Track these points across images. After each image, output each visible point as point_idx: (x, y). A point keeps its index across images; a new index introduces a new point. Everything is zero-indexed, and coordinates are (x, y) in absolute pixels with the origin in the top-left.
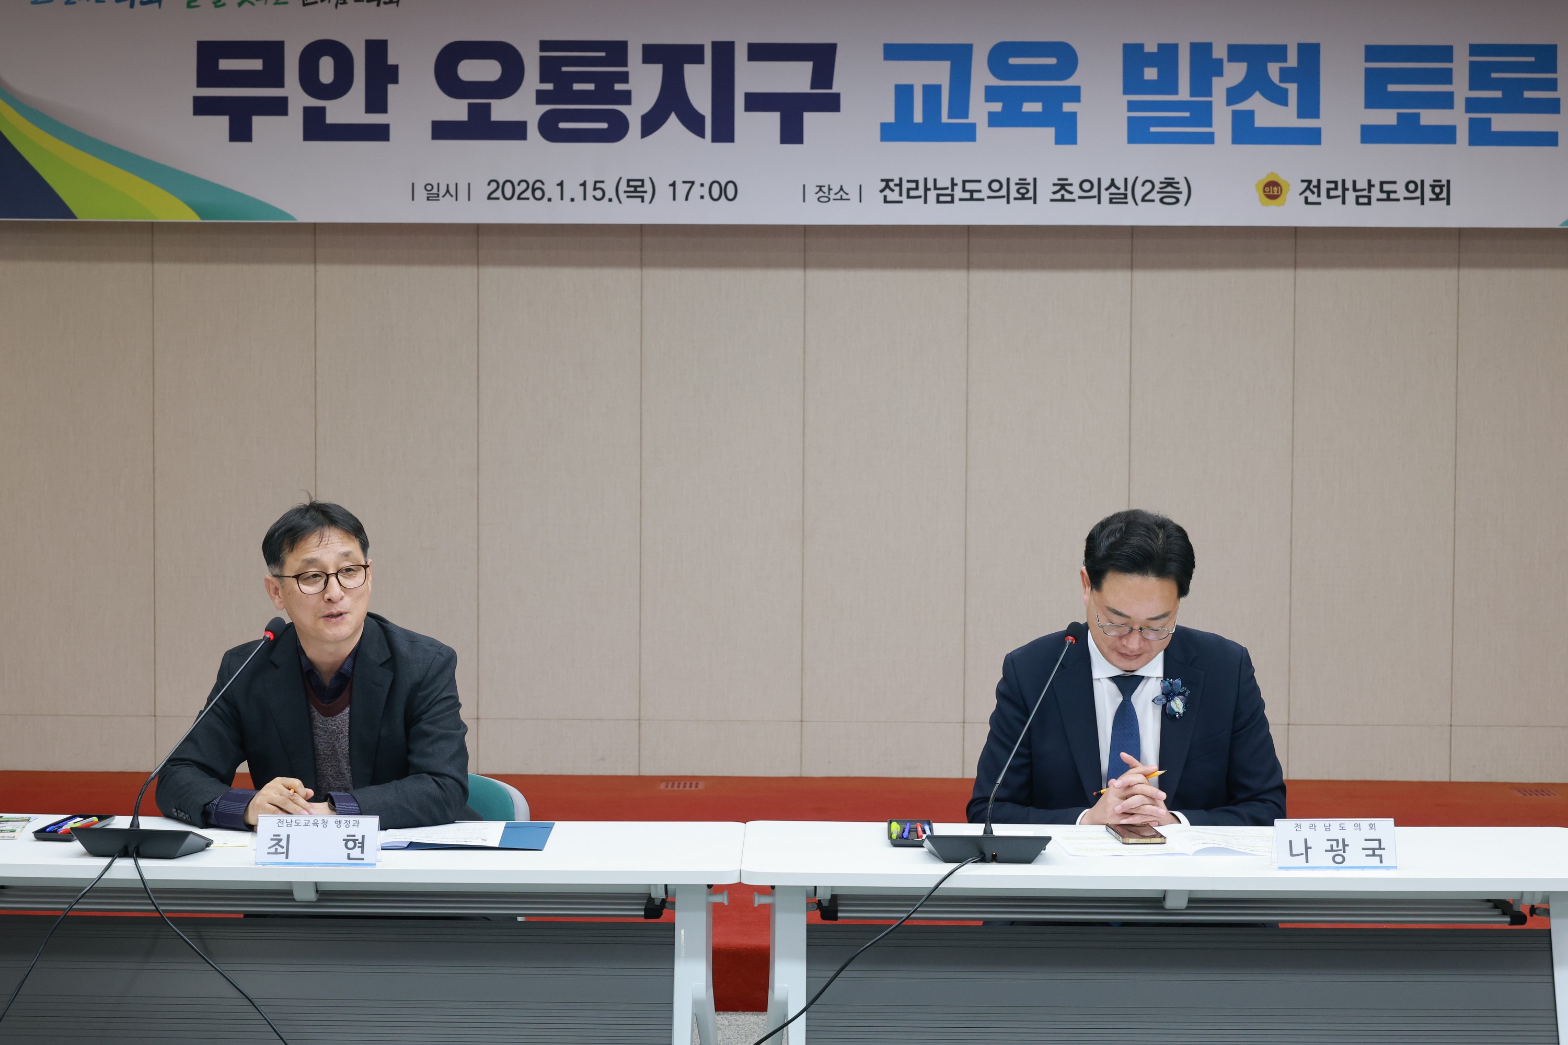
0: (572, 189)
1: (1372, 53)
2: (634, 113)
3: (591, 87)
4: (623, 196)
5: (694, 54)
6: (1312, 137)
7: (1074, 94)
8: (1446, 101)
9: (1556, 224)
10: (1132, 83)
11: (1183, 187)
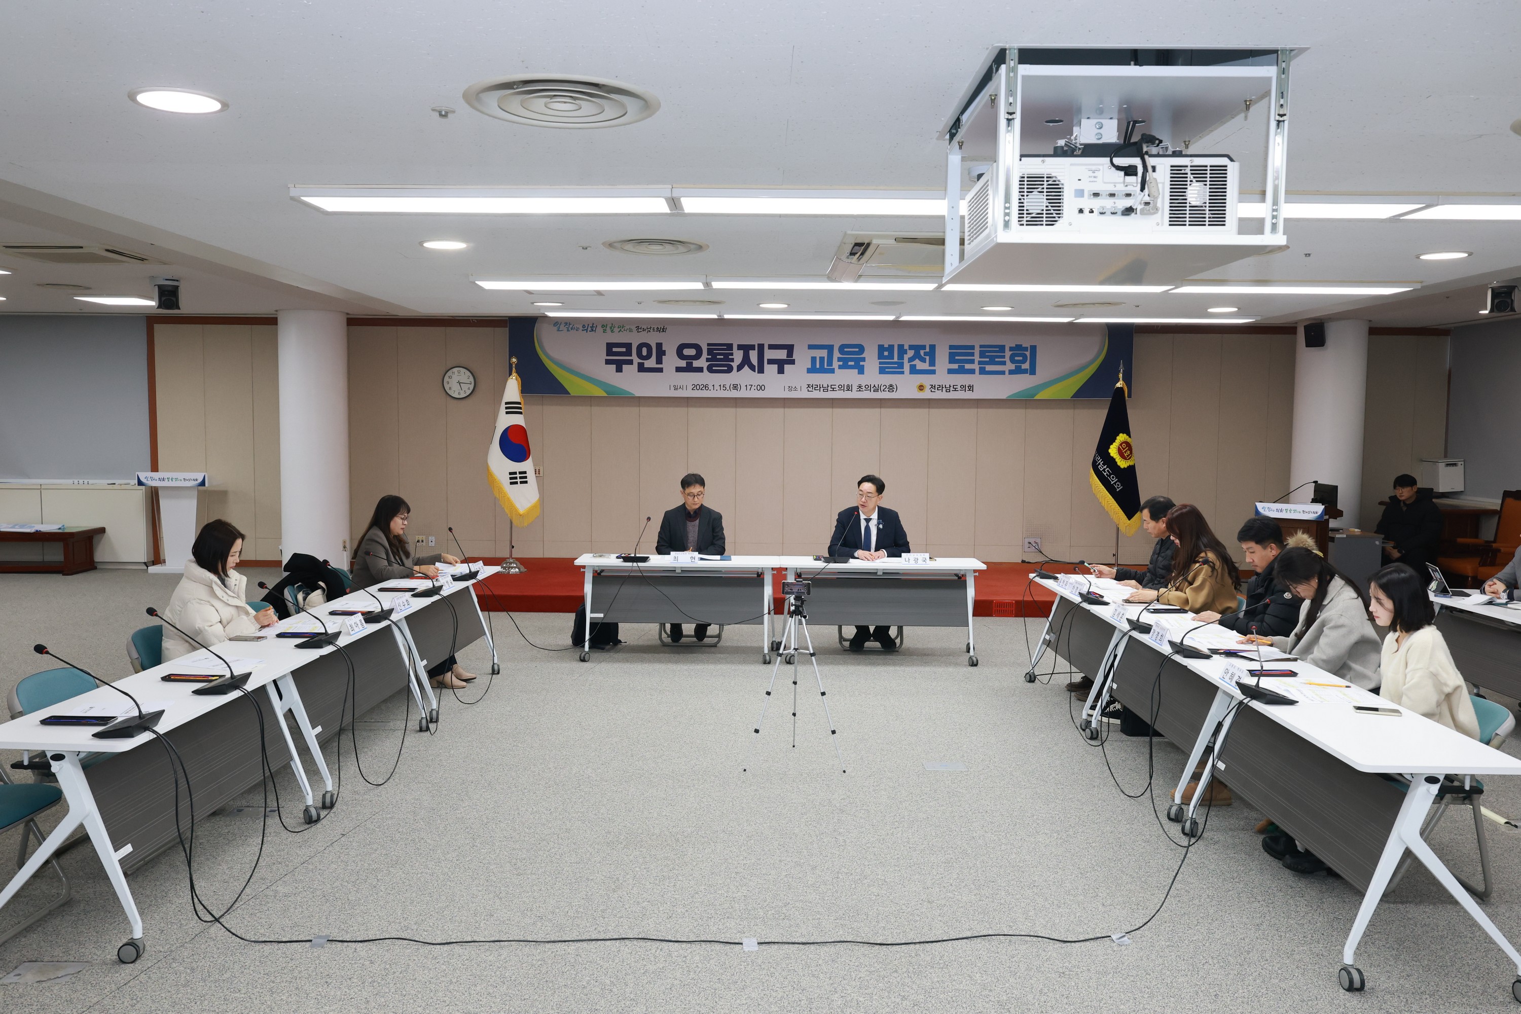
0: (717, 387)
1: (951, 347)
2: (735, 365)
3: (722, 357)
4: (731, 389)
5: (752, 347)
6: (933, 372)
7: (864, 359)
8: (972, 362)
9: (1004, 397)
10: (881, 356)
11: (895, 387)
